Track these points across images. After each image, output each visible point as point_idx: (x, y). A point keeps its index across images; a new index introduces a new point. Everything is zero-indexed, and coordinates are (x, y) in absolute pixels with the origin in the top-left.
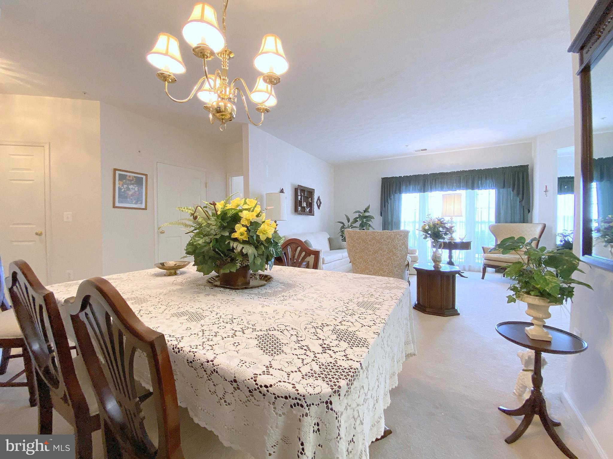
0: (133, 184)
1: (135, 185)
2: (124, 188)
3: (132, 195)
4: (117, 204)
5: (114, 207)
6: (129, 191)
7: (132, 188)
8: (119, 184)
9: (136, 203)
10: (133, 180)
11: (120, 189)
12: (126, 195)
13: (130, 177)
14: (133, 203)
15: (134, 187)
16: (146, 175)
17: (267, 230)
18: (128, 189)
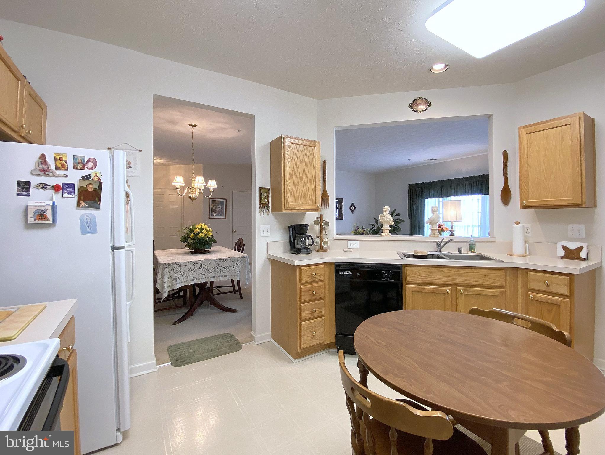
1: (220, 205)
3: (218, 211)
5: (209, 218)
7: (218, 208)
8: (212, 206)
11: (212, 208)
14: (219, 215)
16: (226, 199)
17: (202, 235)
18: (216, 208)
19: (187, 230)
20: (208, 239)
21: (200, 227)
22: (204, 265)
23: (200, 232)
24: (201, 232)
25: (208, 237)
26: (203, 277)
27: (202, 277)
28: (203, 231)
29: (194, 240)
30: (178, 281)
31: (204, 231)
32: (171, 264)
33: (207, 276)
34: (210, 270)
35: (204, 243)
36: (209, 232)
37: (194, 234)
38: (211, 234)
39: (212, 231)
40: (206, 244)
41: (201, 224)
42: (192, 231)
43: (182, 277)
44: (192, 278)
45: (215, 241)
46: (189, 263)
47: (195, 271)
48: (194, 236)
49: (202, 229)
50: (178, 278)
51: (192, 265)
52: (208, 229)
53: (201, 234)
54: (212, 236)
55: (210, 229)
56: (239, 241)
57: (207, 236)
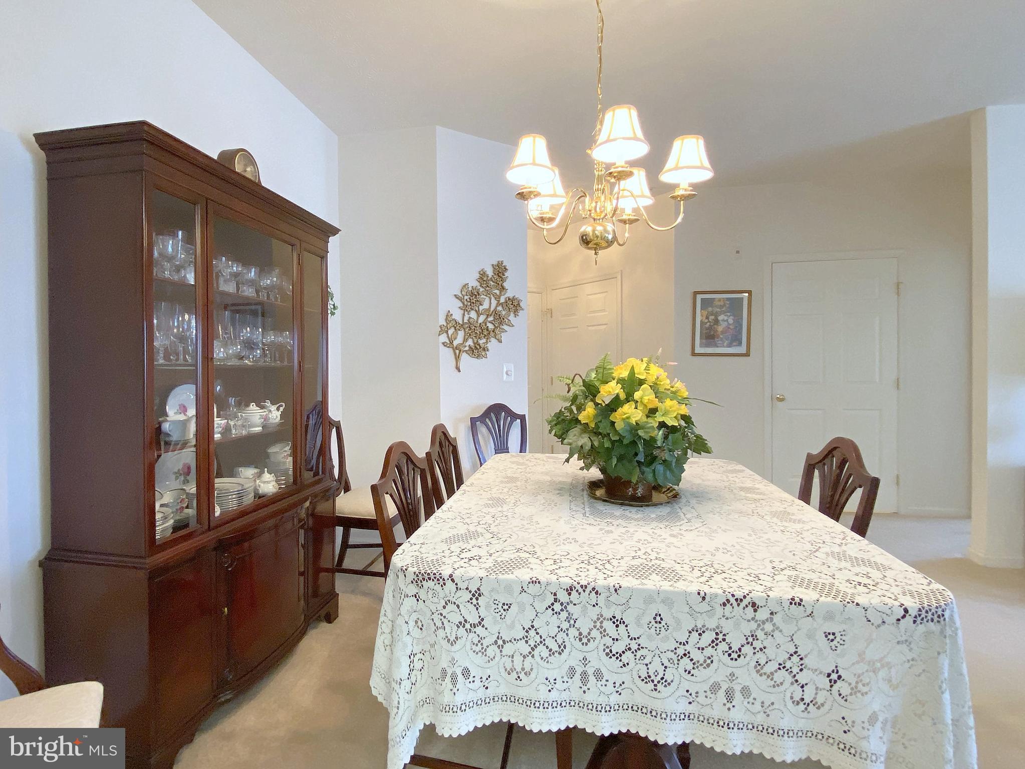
0: (724, 313)
1: (729, 314)
2: (709, 322)
3: (722, 332)
4: (698, 350)
5: (694, 354)
6: (717, 325)
7: (723, 320)
8: (702, 316)
9: (729, 346)
10: (724, 305)
11: (702, 323)
12: (712, 333)
13: (720, 300)
14: (725, 344)
15: (726, 318)
16: (751, 292)
17: (630, 413)
18: (717, 322)
19: (577, 388)
20: (666, 437)
21: (625, 374)
22: (618, 622)
23: (623, 396)
24: (629, 398)
25: (662, 425)
26: (614, 699)
27: (602, 700)
28: (637, 395)
29: (597, 434)
30: (465, 693)
31: (644, 394)
32: (431, 584)
33: (639, 700)
34: (656, 666)
35: (641, 458)
36: (668, 403)
37: (597, 404)
38: (684, 410)
39: (686, 394)
40: (652, 460)
41: (632, 361)
42: (591, 391)
43: (489, 672)
44: (542, 695)
45: (701, 446)
46: (523, 590)
47: (562, 647)
48: (596, 416)
49: (632, 384)
50: (466, 672)
51: (541, 606)
52: (666, 383)
53: (627, 409)
54: (686, 418)
55: (679, 385)
56: (830, 452)
57: (661, 420)
